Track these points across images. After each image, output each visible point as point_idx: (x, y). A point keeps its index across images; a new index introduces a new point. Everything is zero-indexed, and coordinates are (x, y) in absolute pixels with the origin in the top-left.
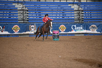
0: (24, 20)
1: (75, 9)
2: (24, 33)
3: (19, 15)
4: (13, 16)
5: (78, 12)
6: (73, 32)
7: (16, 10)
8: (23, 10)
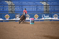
0: (12, 11)
1: (44, 5)
2: (12, 19)
3: (9, 8)
4: (5, 9)
5: (46, 6)
6: (43, 19)
7: (7, 5)
8: (12, 5)
